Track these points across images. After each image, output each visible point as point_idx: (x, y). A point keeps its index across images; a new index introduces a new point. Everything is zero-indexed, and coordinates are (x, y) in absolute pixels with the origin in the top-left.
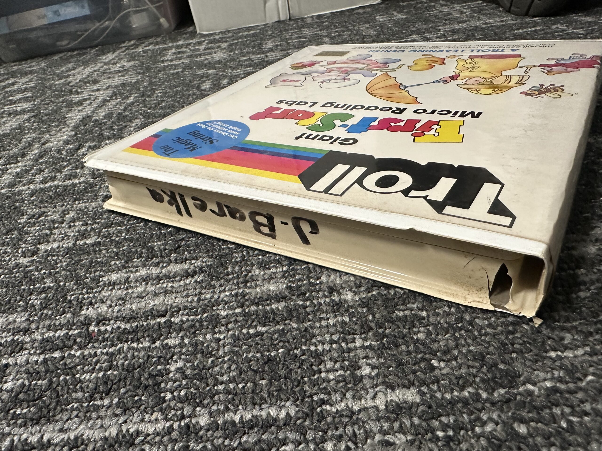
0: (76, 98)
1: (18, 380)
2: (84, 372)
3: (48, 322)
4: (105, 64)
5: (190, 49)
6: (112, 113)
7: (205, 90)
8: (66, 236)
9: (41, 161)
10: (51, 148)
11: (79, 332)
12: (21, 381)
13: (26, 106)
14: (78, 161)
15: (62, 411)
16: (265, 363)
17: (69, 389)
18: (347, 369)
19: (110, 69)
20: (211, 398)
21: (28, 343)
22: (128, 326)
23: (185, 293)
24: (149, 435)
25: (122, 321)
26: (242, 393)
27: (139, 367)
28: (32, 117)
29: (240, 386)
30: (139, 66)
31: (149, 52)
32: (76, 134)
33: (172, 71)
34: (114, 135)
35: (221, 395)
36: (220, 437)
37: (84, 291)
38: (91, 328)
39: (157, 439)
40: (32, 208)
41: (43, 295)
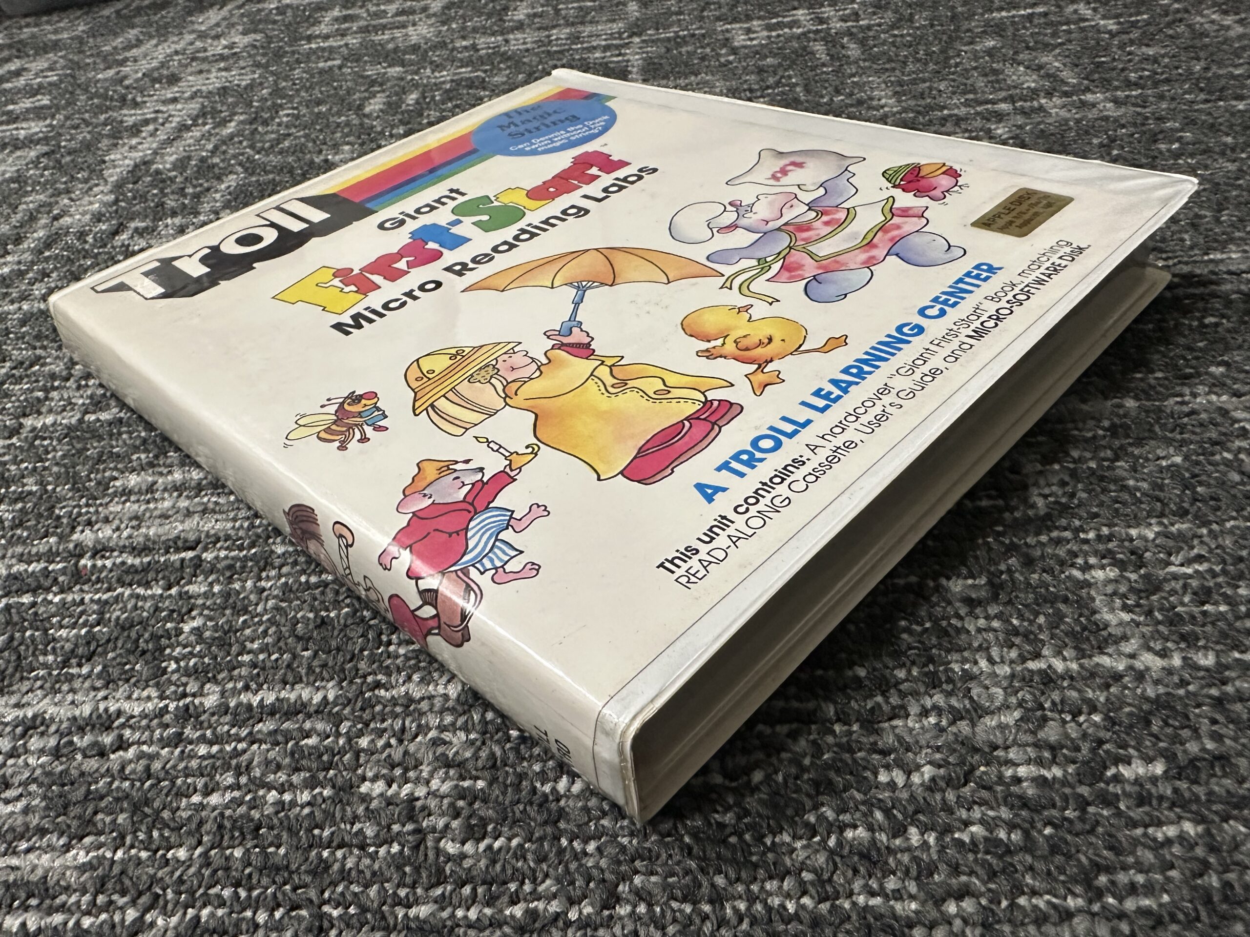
3: (19, 549)
10: (68, 228)
15: (22, 679)
22: (137, 561)
23: (231, 515)
25: (130, 553)
32: (116, 201)
37: (84, 500)
40: (21, 349)
41: (19, 506)
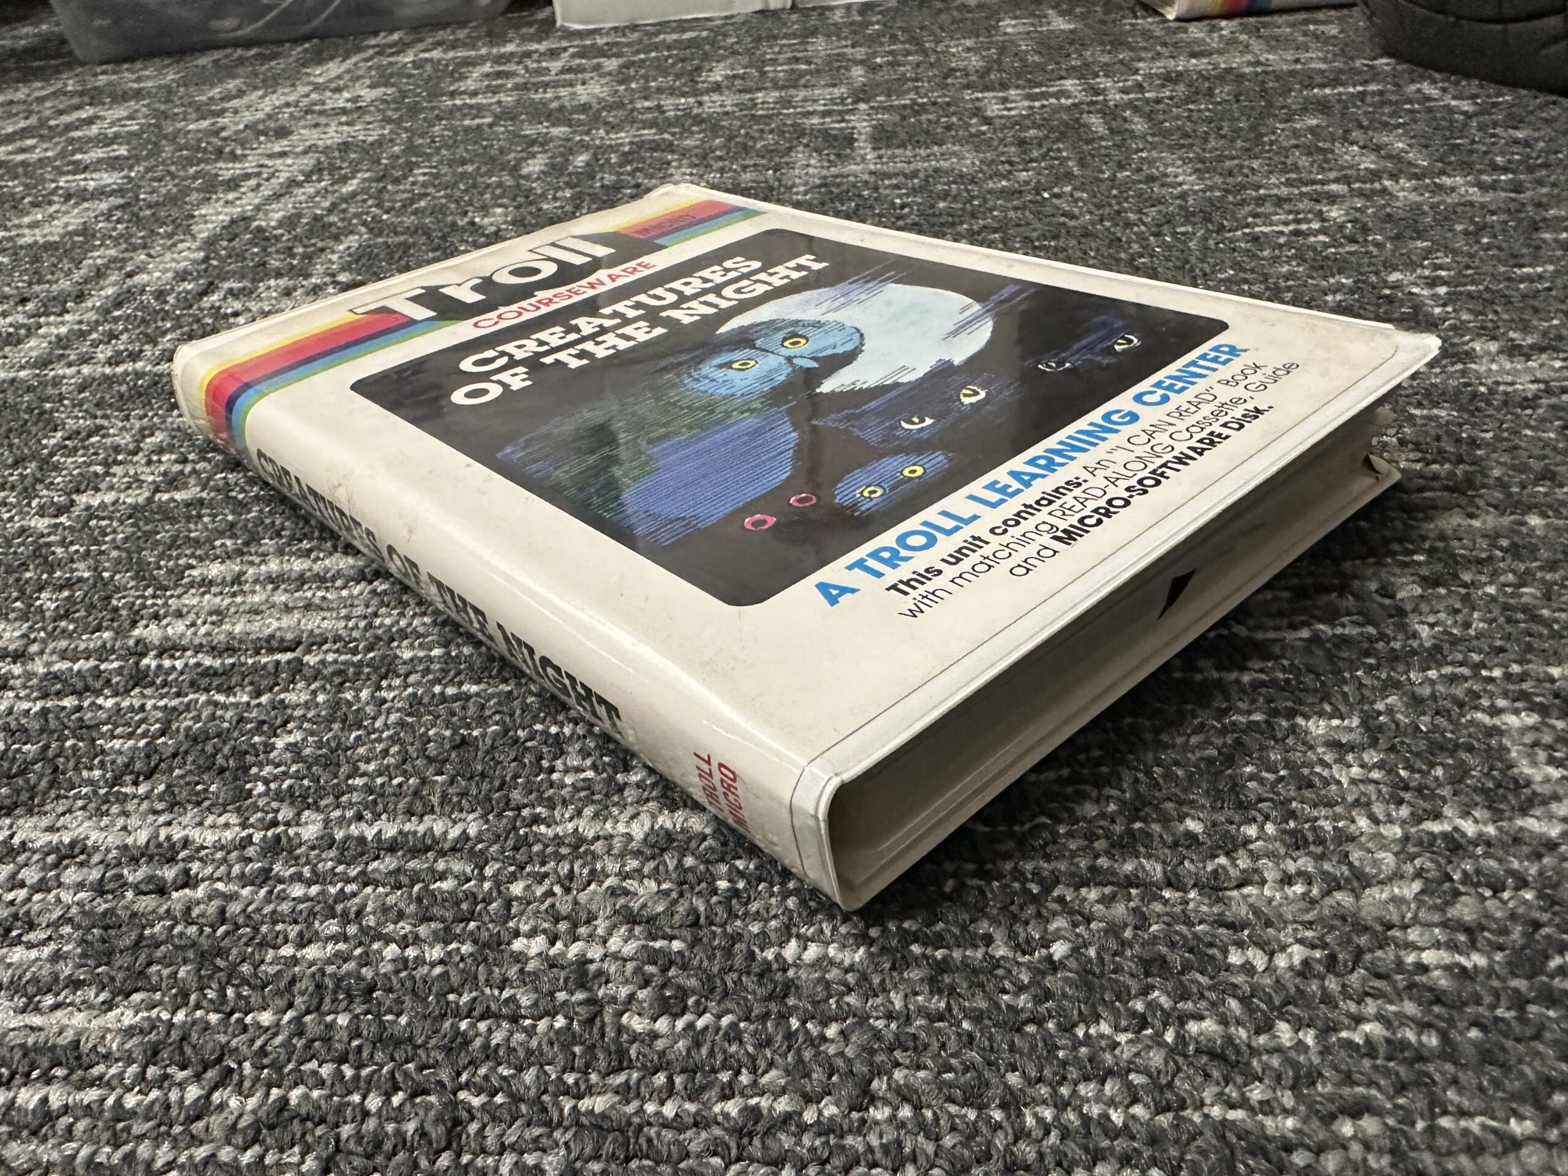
0: (227, 171)
2: (114, 737)
4: (317, 88)
5: (526, 68)
6: (299, 216)
7: (527, 177)
8: (137, 480)
9: (117, 313)
11: (121, 667)
13: (109, 178)
14: (198, 321)
16: (454, 748)
17: (78, 763)
18: (604, 771)
19: (323, 103)
20: (337, 797)
21: (16, 677)
24: (206, 848)
26: (394, 794)
27: (218, 736)
28: (117, 208)
29: (395, 782)
30: (395, 101)
31: (429, 66)
33: (467, 122)
34: (293, 267)
35: (355, 794)
36: (331, 859)
38: (145, 661)
39: (219, 855)
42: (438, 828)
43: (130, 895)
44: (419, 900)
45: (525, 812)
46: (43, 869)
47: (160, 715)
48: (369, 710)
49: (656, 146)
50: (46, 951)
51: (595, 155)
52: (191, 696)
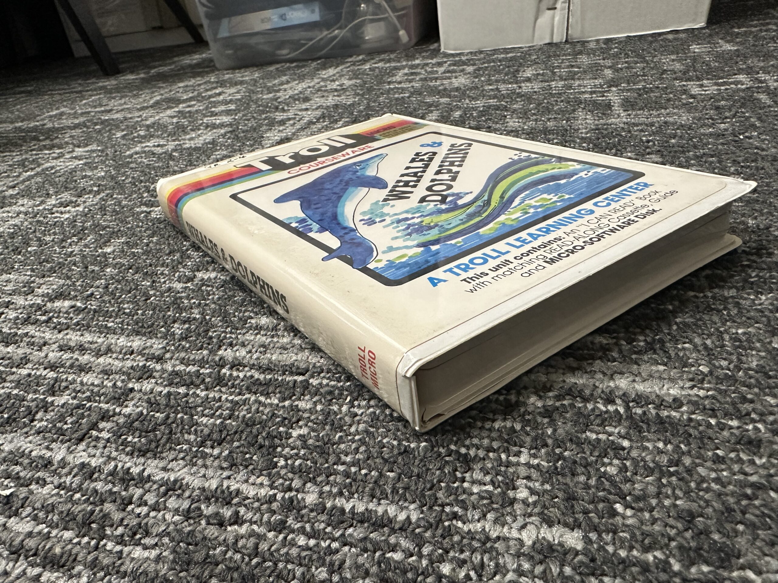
0: (280, 116)
1: (138, 407)
2: (203, 415)
4: (324, 80)
11: (211, 372)
12: (140, 409)
13: (226, 119)
16: (400, 454)
17: (183, 428)
18: (499, 486)
19: (326, 86)
20: (328, 477)
21: (157, 371)
24: (249, 498)
26: (362, 481)
27: (260, 423)
28: (230, 132)
29: (364, 472)
30: (361, 86)
31: (377, 70)
33: (396, 96)
35: (339, 476)
36: (323, 522)
38: (224, 371)
39: (256, 505)
42: (392, 510)
43: (203, 522)
44: (379, 563)
45: (447, 509)
46: (158, 495)
47: (229, 405)
48: (347, 419)
49: (497, 108)
50: (154, 553)
51: (465, 111)
52: (247, 396)
